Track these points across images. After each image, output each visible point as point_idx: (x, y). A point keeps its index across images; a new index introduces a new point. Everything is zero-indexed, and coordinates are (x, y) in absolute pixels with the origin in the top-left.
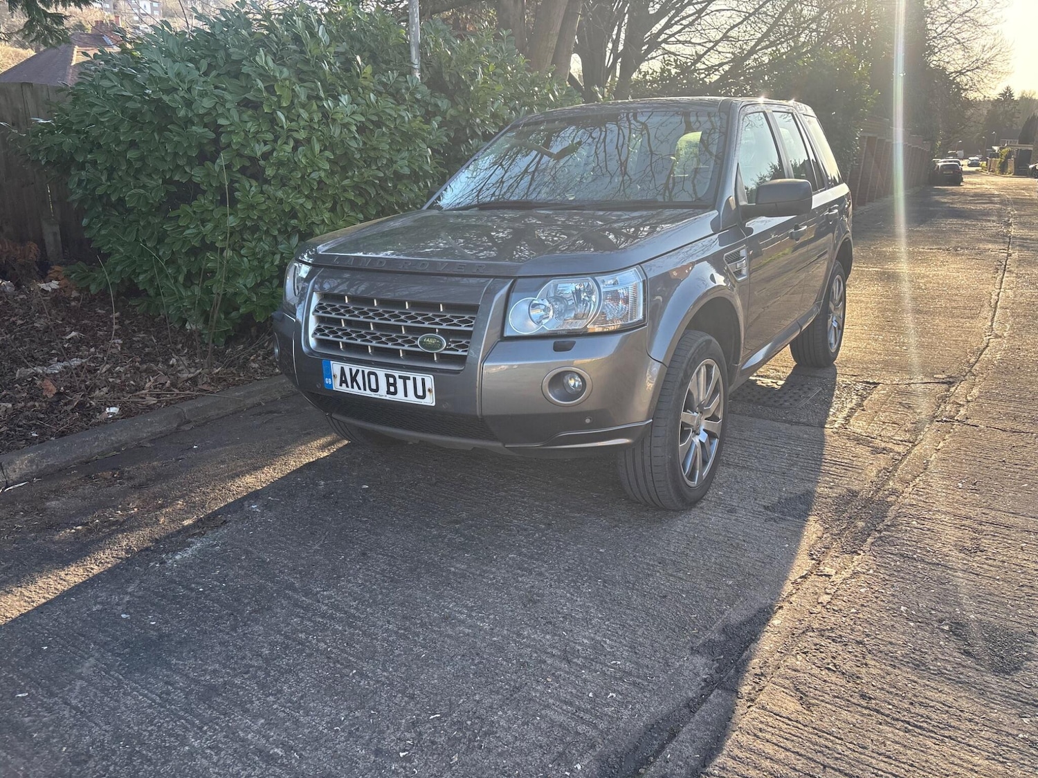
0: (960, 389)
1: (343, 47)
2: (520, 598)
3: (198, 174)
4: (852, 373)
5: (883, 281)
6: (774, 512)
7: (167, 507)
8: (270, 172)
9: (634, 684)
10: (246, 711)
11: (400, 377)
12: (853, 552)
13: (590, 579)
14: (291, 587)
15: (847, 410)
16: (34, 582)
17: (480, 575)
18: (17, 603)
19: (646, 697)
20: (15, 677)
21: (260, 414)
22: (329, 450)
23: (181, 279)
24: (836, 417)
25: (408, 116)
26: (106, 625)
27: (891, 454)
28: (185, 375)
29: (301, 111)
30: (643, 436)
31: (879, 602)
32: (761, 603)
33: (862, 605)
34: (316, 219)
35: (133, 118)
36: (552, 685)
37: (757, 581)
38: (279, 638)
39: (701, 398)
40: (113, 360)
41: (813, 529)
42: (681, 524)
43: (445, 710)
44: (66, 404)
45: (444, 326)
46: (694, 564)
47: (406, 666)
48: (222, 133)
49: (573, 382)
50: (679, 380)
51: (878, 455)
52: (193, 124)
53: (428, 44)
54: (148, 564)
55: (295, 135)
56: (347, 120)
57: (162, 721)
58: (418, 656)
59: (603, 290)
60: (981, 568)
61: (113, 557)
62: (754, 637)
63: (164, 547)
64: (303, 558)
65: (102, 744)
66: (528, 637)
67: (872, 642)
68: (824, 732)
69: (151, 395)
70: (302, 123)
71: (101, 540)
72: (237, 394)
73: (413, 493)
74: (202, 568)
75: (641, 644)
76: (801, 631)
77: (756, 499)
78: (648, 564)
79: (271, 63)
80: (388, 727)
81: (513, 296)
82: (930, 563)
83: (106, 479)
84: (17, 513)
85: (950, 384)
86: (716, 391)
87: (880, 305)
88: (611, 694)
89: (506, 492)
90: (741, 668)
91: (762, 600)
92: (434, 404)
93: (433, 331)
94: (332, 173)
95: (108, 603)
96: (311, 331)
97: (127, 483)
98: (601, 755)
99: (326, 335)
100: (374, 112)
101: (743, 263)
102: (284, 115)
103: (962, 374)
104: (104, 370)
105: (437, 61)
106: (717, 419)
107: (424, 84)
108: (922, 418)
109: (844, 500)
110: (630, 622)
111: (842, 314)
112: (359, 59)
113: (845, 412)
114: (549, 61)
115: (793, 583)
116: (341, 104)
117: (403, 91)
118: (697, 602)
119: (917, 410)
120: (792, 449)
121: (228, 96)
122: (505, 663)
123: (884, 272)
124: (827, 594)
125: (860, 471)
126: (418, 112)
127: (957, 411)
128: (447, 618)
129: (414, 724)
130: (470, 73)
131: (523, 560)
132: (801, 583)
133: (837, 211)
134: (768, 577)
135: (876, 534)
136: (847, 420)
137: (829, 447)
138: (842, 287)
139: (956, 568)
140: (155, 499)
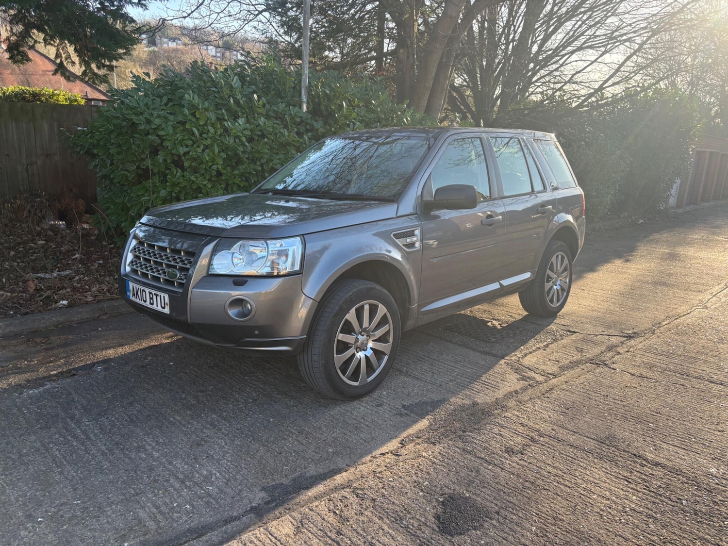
0: (632, 342)
4: (564, 323)
6: (407, 409)
8: (186, 164)
9: (208, 503)
11: (155, 294)
13: (246, 437)
15: (533, 348)
17: (184, 425)
19: (206, 511)
24: (520, 352)
27: (531, 382)
29: (210, 128)
31: (414, 477)
32: (337, 466)
33: (400, 477)
37: (349, 452)
39: (365, 326)
41: (423, 424)
42: (337, 410)
43: (86, 499)
44: (39, 297)
45: (180, 264)
46: (319, 436)
50: (334, 311)
51: (521, 382)
53: (312, 87)
54: (12, 393)
56: (239, 134)
60: (510, 465)
62: (310, 486)
63: (29, 385)
64: (96, 401)
66: (174, 465)
67: (382, 501)
69: (91, 296)
70: (210, 135)
73: (194, 371)
74: (37, 399)
75: (236, 480)
76: (344, 487)
77: (403, 400)
78: (291, 432)
79: (197, 99)
80: (47, 503)
81: (219, 248)
83: (36, 342)
85: (630, 337)
88: (187, 506)
89: (250, 376)
90: (281, 503)
91: (340, 464)
92: (169, 313)
93: (175, 267)
96: (128, 262)
97: (45, 346)
98: (145, 541)
99: (133, 265)
100: (260, 129)
101: (415, 239)
102: (198, 130)
103: (646, 332)
104: (77, 278)
105: (318, 97)
106: (387, 342)
107: (308, 111)
108: (581, 360)
109: (463, 408)
110: (243, 466)
111: (567, 280)
112: (255, 96)
113: (530, 350)
114: (427, 96)
115: (371, 457)
116: (236, 124)
117: (286, 116)
118: (297, 459)
119: (584, 354)
120: (464, 370)
121: (171, 118)
122: (145, 478)
123: (670, 253)
124: (386, 467)
125: (496, 390)
126: (296, 130)
127: (612, 357)
128: (140, 447)
129: (62, 505)
130: (339, 105)
131: (217, 420)
132: (377, 458)
133: (550, 207)
134: (359, 451)
135: (461, 433)
136: (526, 355)
137: (491, 372)
138: (566, 261)
139: (492, 462)
140: (51, 357)
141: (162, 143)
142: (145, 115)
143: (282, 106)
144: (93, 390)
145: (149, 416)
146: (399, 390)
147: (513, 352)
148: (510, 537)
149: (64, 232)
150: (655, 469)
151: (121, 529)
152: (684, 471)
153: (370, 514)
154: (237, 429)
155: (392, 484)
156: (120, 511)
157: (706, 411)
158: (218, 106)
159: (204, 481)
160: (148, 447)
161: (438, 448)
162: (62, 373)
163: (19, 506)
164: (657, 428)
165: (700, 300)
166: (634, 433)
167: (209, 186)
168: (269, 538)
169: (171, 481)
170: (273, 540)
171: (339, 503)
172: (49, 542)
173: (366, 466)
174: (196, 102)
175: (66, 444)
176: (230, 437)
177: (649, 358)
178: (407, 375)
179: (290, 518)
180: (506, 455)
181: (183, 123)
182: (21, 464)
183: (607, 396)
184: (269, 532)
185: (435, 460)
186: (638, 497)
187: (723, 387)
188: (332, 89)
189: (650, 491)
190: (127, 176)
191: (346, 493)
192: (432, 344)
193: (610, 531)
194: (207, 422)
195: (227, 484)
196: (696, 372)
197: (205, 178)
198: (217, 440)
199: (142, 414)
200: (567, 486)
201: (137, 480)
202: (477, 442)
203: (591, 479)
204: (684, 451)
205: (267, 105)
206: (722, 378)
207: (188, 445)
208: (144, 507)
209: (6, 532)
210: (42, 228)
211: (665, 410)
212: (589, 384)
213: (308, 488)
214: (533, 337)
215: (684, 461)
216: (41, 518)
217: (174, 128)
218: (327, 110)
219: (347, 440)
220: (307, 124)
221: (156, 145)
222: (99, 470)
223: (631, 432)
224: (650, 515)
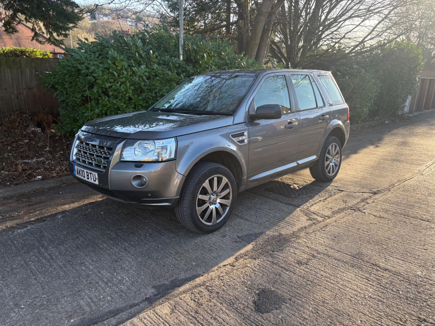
0: (376, 196)
2: (113, 260)
4: (336, 185)
6: (240, 239)
7: (32, 213)
8: (110, 93)
9: (121, 296)
11: (90, 173)
12: (254, 258)
13: (144, 256)
14: (43, 246)
17: (108, 249)
19: (119, 300)
22: (102, 199)
24: (309, 203)
25: (170, 73)
27: (315, 221)
29: (124, 71)
32: (197, 273)
33: (234, 279)
41: (250, 247)
44: (25, 174)
45: (104, 155)
46: (188, 255)
50: (196, 182)
51: (309, 221)
53: (186, 45)
54: (8, 232)
55: (121, 80)
56: (142, 75)
59: (156, 146)
60: (299, 271)
63: (18, 227)
64: (57, 236)
66: (102, 274)
67: (223, 293)
68: (167, 322)
69: (56, 173)
70: (124, 76)
73: (116, 217)
74: (23, 235)
76: (200, 285)
78: (171, 253)
80: (27, 297)
82: (280, 267)
83: (23, 201)
85: (375, 193)
88: (108, 298)
89: (148, 220)
90: (163, 296)
91: (200, 271)
92: (98, 184)
93: (101, 157)
96: (74, 154)
97: (28, 204)
98: (83, 318)
99: (77, 156)
100: (154, 71)
101: (244, 138)
102: (117, 73)
103: (385, 190)
104: (47, 162)
105: (189, 51)
106: (228, 199)
107: (184, 60)
108: (345, 207)
109: (273, 238)
110: (142, 273)
111: (339, 160)
112: (151, 51)
113: (315, 202)
114: (256, 49)
115: (218, 267)
116: (140, 69)
117: (170, 63)
118: (174, 269)
119: (347, 204)
120: (275, 215)
121: (101, 65)
122: (84, 281)
123: (403, 141)
124: (226, 273)
125: (293, 226)
126: (176, 71)
127: (364, 206)
128: (82, 263)
129: (35, 298)
130: (202, 56)
131: (128, 246)
132: (221, 268)
133: (328, 116)
134: (211, 264)
135: (271, 252)
136: (312, 205)
137: (291, 216)
138: (338, 148)
139: (289, 270)
140: (31, 210)
141: (96, 81)
142: (86, 64)
143: (167, 57)
144: (55, 229)
145: (88, 244)
146: (236, 227)
147: (305, 203)
148: (296, 314)
149: (40, 135)
150: (385, 272)
151: (70, 312)
152: (402, 273)
153: (215, 301)
154: (140, 252)
155: (229, 283)
156: (69, 301)
157: (418, 237)
158: (129, 58)
159: (119, 283)
160: (87, 263)
161: (257, 261)
162: (38, 219)
163: (11, 299)
164: (387, 248)
165: (419, 170)
166: (373, 251)
167: (125, 106)
168: (155, 316)
169: (99, 283)
170: (158, 317)
171: (197, 295)
172: (27, 320)
173: (214, 273)
174: (116, 56)
175: (39, 262)
176: (135, 257)
177: (386, 206)
178: (241, 218)
179: (168, 304)
180: (297, 265)
181: (108, 69)
182: (12, 274)
183: (359, 229)
184: (155, 312)
185: (255, 268)
186: (373, 289)
187: (428, 223)
188: (198, 47)
189: (381, 286)
190: (76, 101)
191: (202, 289)
192: (257, 199)
193: (355, 310)
194: (122, 248)
195: (132, 284)
196: (413, 214)
197: (122, 101)
198: (127, 258)
199: (84, 244)
200: (332, 283)
201: (80, 282)
202: (281, 258)
203: (346, 279)
204: (403, 261)
205: (159, 57)
206: (428, 217)
207: (110, 262)
208: (83, 299)
209: (3, 314)
210: (27, 133)
211: (393, 237)
212: (349, 222)
213: (179, 286)
214: (317, 194)
215: (402, 267)
216: (23, 305)
217: (103, 71)
218: (195, 59)
219: (204, 257)
220: (183, 68)
221: (92, 82)
222: (57, 277)
223: (372, 251)
224: (380, 300)
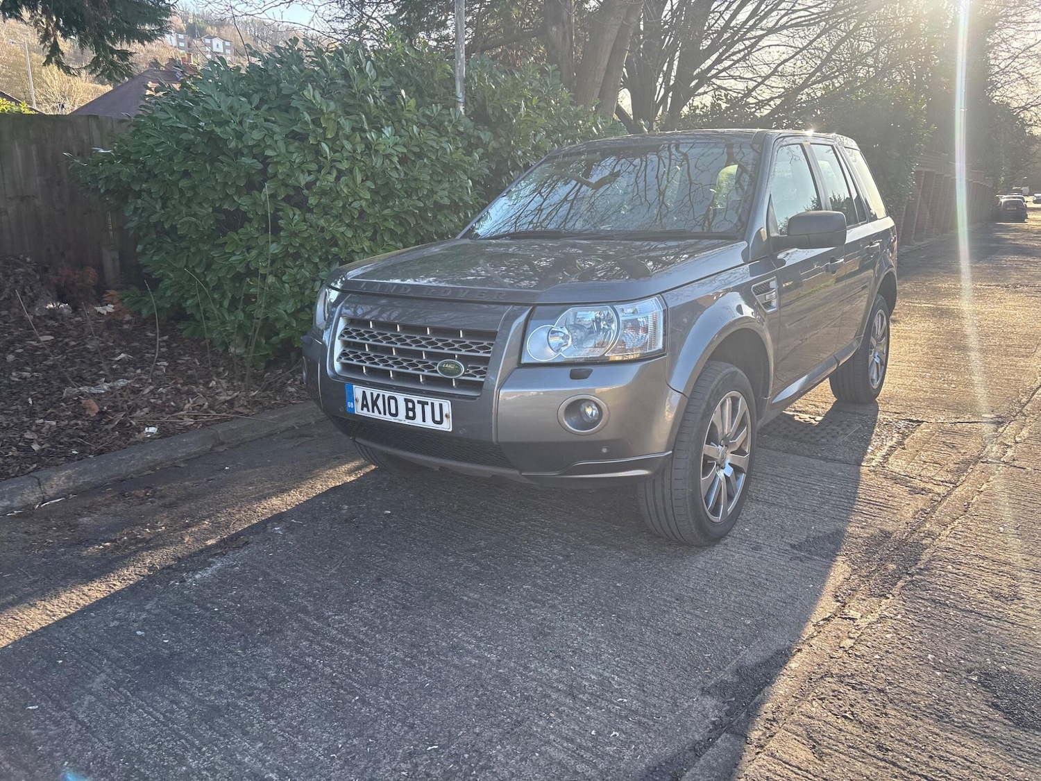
0: (1008, 430)
1: (389, 82)
2: (531, 630)
3: (244, 202)
4: (894, 410)
5: (935, 317)
6: (801, 551)
7: (193, 526)
8: (312, 201)
9: (639, 723)
10: (245, 733)
11: (419, 402)
12: (881, 596)
13: (604, 613)
14: (304, 610)
15: (886, 448)
16: (57, 596)
17: (493, 605)
18: (39, 616)
19: (650, 737)
20: (28, 689)
21: (293, 438)
22: (356, 475)
23: (226, 303)
24: (874, 455)
25: (450, 148)
26: (122, 641)
27: (930, 495)
28: (223, 398)
29: (345, 142)
30: (662, 468)
31: (905, 649)
32: (780, 645)
33: (887, 652)
34: (356, 247)
35: (187, 149)
36: (555, 720)
37: (776, 622)
38: (287, 661)
39: (726, 432)
40: (157, 381)
41: (840, 571)
42: (702, 560)
43: (443, 741)
44: (107, 424)
45: (463, 352)
46: (713, 602)
47: (408, 694)
48: (270, 163)
49: (590, 411)
50: (701, 411)
51: (917, 496)
52: (243, 155)
53: (473, 79)
54: (168, 582)
55: (338, 165)
56: (389, 151)
57: (163, 740)
58: (423, 685)
59: (621, 319)
60: (1017, 616)
61: (136, 574)
62: (769, 680)
63: (186, 567)
64: (318, 582)
65: (103, 761)
66: (535, 670)
67: (895, 691)
69: (189, 416)
70: (345, 154)
71: (126, 557)
72: (271, 417)
74: (219, 587)
75: (650, 683)
76: (819, 676)
77: (782, 537)
78: (665, 600)
79: (318, 97)
80: (384, 757)
81: (532, 323)
82: (963, 610)
83: (138, 497)
84: (50, 528)
85: (999, 424)
86: (742, 424)
87: (930, 342)
88: (614, 733)
89: (526, 521)
90: (752, 712)
91: (781, 641)
92: (450, 430)
93: (453, 356)
94: (372, 203)
95: (125, 620)
96: (336, 355)
99: (350, 360)
100: (416, 143)
101: (773, 294)
102: (329, 146)
103: (1012, 414)
104: (147, 391)
106: (745, 453)
107: (468, 116)
108: (965, 459)
109: (877, 541)
110: (641, 660)
111: (885, 350)
112: (402, 93)
113: (885, 450)
115: (814, 626)
116: (383, 136)
117: (445, 124)
118: (712, 641)
119: (962, 451)
120: (825, 487)
122: (509, 696)
124: (850, 638)
125: (895, 511)
127: (1004, 452)
128: (454, 648)
130: (515, 106)
131: (537, 592)
132: (823, 626)
133: (878, 244)
134: (789, 618)
135: (908, 577)
136: (886, 458)
137: (862, 487)
138: (885, 322)
139: (991, 616)
140: (182, 517)
142: (233, 126)
143: (436, 109)
144: (298, 564)
145: (425, 597)
147: (864, 455)
149: (73, 321)
155: (884, 663)
156: (515, 753)
158: (349, 110)
159: (604, 690)
160: (468, 647)
161: (896, 602)
162: (225, 542)
168: (789, 770)
170: (797, 771)
171: (839, 702)
173: (820, 641)
174: (319, 102)
179: (788, 734)
180: (999, 603)
184: (781, 761)
185: (909, 620)
191: (834, 685)
194: (524, 597)
195: (645, 691)
198: (564, 623)
199: (412, 595)
201: (498, 700)
202: (942, 588)
207: (527, 636)
208: (548, 743)
214: (871, 433)
219: (759, 604)
